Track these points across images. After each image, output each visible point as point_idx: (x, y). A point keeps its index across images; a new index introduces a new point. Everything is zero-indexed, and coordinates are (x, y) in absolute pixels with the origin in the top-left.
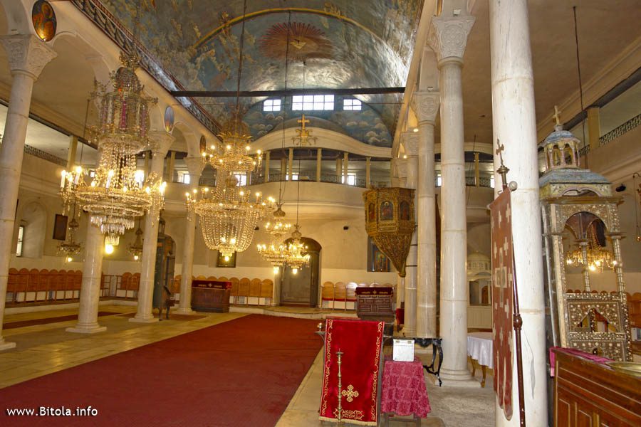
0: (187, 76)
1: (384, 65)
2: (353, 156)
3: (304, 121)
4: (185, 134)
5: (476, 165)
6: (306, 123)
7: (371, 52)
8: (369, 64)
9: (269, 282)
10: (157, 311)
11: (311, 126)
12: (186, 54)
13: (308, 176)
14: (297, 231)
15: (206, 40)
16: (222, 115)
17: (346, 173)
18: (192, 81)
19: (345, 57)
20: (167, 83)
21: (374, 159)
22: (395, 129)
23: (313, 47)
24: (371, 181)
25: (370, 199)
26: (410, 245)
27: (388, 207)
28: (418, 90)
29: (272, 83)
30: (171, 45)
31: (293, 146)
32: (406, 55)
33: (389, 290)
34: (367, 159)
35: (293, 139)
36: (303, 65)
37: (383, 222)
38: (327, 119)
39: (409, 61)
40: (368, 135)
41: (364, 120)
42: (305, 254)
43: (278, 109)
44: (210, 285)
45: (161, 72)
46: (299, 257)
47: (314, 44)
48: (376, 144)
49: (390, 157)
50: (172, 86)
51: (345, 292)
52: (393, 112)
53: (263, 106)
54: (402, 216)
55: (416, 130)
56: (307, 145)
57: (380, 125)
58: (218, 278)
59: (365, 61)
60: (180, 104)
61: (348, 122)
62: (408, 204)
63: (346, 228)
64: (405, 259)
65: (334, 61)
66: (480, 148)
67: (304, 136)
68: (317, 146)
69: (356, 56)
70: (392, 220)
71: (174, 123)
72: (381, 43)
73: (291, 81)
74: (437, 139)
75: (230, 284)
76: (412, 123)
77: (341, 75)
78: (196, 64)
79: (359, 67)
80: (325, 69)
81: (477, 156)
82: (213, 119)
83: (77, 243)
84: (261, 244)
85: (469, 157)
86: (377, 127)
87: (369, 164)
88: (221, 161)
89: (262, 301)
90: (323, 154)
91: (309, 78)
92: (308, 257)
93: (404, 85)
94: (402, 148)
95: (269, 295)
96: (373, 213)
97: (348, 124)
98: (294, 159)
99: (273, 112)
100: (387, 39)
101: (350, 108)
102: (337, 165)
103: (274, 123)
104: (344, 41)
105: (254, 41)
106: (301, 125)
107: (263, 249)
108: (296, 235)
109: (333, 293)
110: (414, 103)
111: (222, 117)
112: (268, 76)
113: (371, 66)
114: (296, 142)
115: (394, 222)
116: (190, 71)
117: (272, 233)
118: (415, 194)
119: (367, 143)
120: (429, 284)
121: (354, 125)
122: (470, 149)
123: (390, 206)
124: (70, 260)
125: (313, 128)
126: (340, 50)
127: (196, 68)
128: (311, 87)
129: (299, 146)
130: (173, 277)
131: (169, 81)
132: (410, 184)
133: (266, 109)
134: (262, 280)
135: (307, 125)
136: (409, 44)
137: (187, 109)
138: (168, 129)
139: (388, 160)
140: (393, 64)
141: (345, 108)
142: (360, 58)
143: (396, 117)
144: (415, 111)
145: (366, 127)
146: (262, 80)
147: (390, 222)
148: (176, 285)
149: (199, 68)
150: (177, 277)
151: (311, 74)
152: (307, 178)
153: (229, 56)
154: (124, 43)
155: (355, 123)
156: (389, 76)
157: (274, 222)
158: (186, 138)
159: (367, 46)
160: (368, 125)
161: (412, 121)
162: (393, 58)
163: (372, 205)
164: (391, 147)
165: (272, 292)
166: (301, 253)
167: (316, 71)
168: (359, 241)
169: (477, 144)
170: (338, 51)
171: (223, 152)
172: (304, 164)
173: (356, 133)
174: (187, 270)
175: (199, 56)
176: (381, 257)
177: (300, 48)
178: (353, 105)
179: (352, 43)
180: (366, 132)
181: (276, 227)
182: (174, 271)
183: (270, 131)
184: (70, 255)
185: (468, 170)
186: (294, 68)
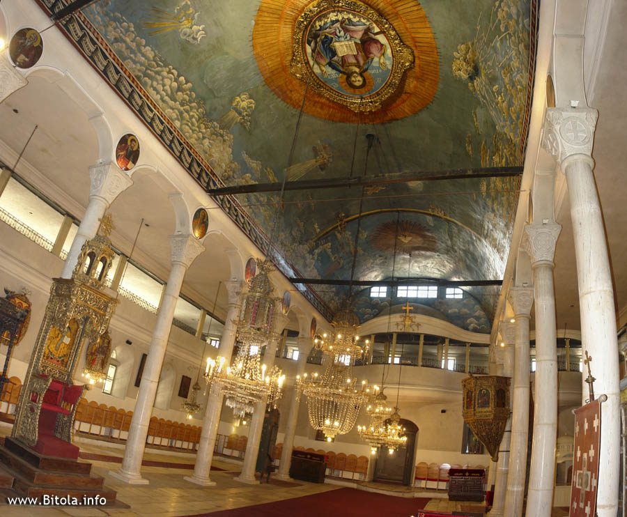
0: (305, 266)
1: (484, 259)
2: (453, 342)
3: (408, 308)
4: (299, 316)
5: (567, 350)
6: (410, 310)
7: (471, 248)
8: (470, 258)
9: (365, 459)
10: (259, 474)
11: (414, 313)
12: (306, 247)
13: (409, 360)
14: (396, 414)
15: (324, 235)
16: (333, 299)
17: (446, 357)
18: (309, 269)
19: (448, 251)
20: (287, 271)
21: (473, 345)
22: (494, 317)
23: (418, 241)
24: (470, 366)
25: (468, 387)
26: (504, 431)
27: (484, 395)
28: (514, 285)
29: (380, 272)
30: (294, 239)
31: (397, 331)
32: (503, 251)
33: (481, 473)
34: (467, 344)
35: (397, 324)
36: (408, 257)
37: (480, 409)
38: (430, 306)
39: (506, 257)
40: (468, 321)
41: (465, 308)
42: (402, 436)
43: (384, 295)
44: (309, 456)
45: (282, 262)
46: (396, 438)
47: (420, 239)
48: (475, 330)
49: (488, 343)
50: (291, 273)
51: (437, 472)
52: (491, 301)
53: (370, 292)
54: (497, 403)
55: (513, 321)
56: (411, 331)
57: (479, 313)
58: (316, 450)
59: (466, 256)
60: (297, 289)
61: (450, 309)
62: (504, 392)
63: (443, 411)
64: (499, 445)
65: (438, 254)
66: (569, 334)
67: (408, 323)
68: (419, 332)
69: (458, 250)
70: (488, 407)
71: (291, 306)
72: (480, 240)
73: (397, 271)
74: (532, 326)
75: (328, 457)
76: (509, 314)
77: (444, 266)
78: (313, 255)
79: (460, 260)
80: (430, 261)
81: (567, 342)
82: (325, 303)
83: (197, 404)
84: (362, 426)
85: (560, 343)
86: (477, 314)
87: (468, 350)
88: (331, 347)
89: (357, 476)
90: (425, 340)
91: (414, 268)
92: (405, 439)
93: (501, 278)
94: (499, 337)
95: (364, 471)
96: (471, 400)
97: (449, 311)
98: (397, 343)
99: (379, 298)
100: (486, 237)
101: (452, 297)
102: (438, 350)
103: (379, 308)
104: (447, 237)
105: (366, 236)
106: (405, 311)
107: (362, 429)
108: (395, 417)
109: (427, 473)
110: (511, 297)
111: (333, 301)
112: (375, 266)
113: (472, 260)
114: (401, 327)
115: (490, 409)
116: (308, 261)
117: (372, 415)
118: (511, 382)
119: (467, 329)
120: (519, 471)
121: (455, 313)
122: (561, 336)
123: (487, 394)
124: (190, 417)
125: (416, 315)
126: (443, 245)
127: (313, 259)
128: (416, 276)
129: (403, 331)
130: (274, 445)
131: (289, 269)
132: (507, 372)
133: (372, 295)
134: (358, 456)
135: (411, 311)
136: (506, 243)
137: (303, 294)
138: (284, 311)
139: (487, 346)
140: (491, 259)
141: (447, 296)
142: (461, 252)
143: (495, 306)
144: (512, 304)
145: (466, 314)
146: (371, 269)
147: (486, 409)
148: (277, 452)
149: (316, 258)
150: (278, 444)
151: (416, 264)
152: (409, 362)
153: (343, 248)
154: (256, 238)
155: (456, 310)
156: (488, 269)
157: (375, 405)
158: (300, 321)
159: (468, 243)
160: (468, 312)
161: (509, 312)
162: (492, 253)
163: (470, 393)
164: (490, 333)
165: (367, 468)
166: (399, 433)
167: (421, 262)
168: (455, 424)
169: (567, 331)
170: (441, 246)
171: (334, 340)
172: (407, 348)
173: (458, 320)
174: (289, 440)
175: (316, 249)
176: (476, 440)
177: (406, 241)
178: (455, 294)
179: (454, 239)
180: (467, 318)
181: (377, 410)
182: (276, 439)
183: (376, 316)
184: (191, 413)
185: (560, 354)
186: (400, 259)
